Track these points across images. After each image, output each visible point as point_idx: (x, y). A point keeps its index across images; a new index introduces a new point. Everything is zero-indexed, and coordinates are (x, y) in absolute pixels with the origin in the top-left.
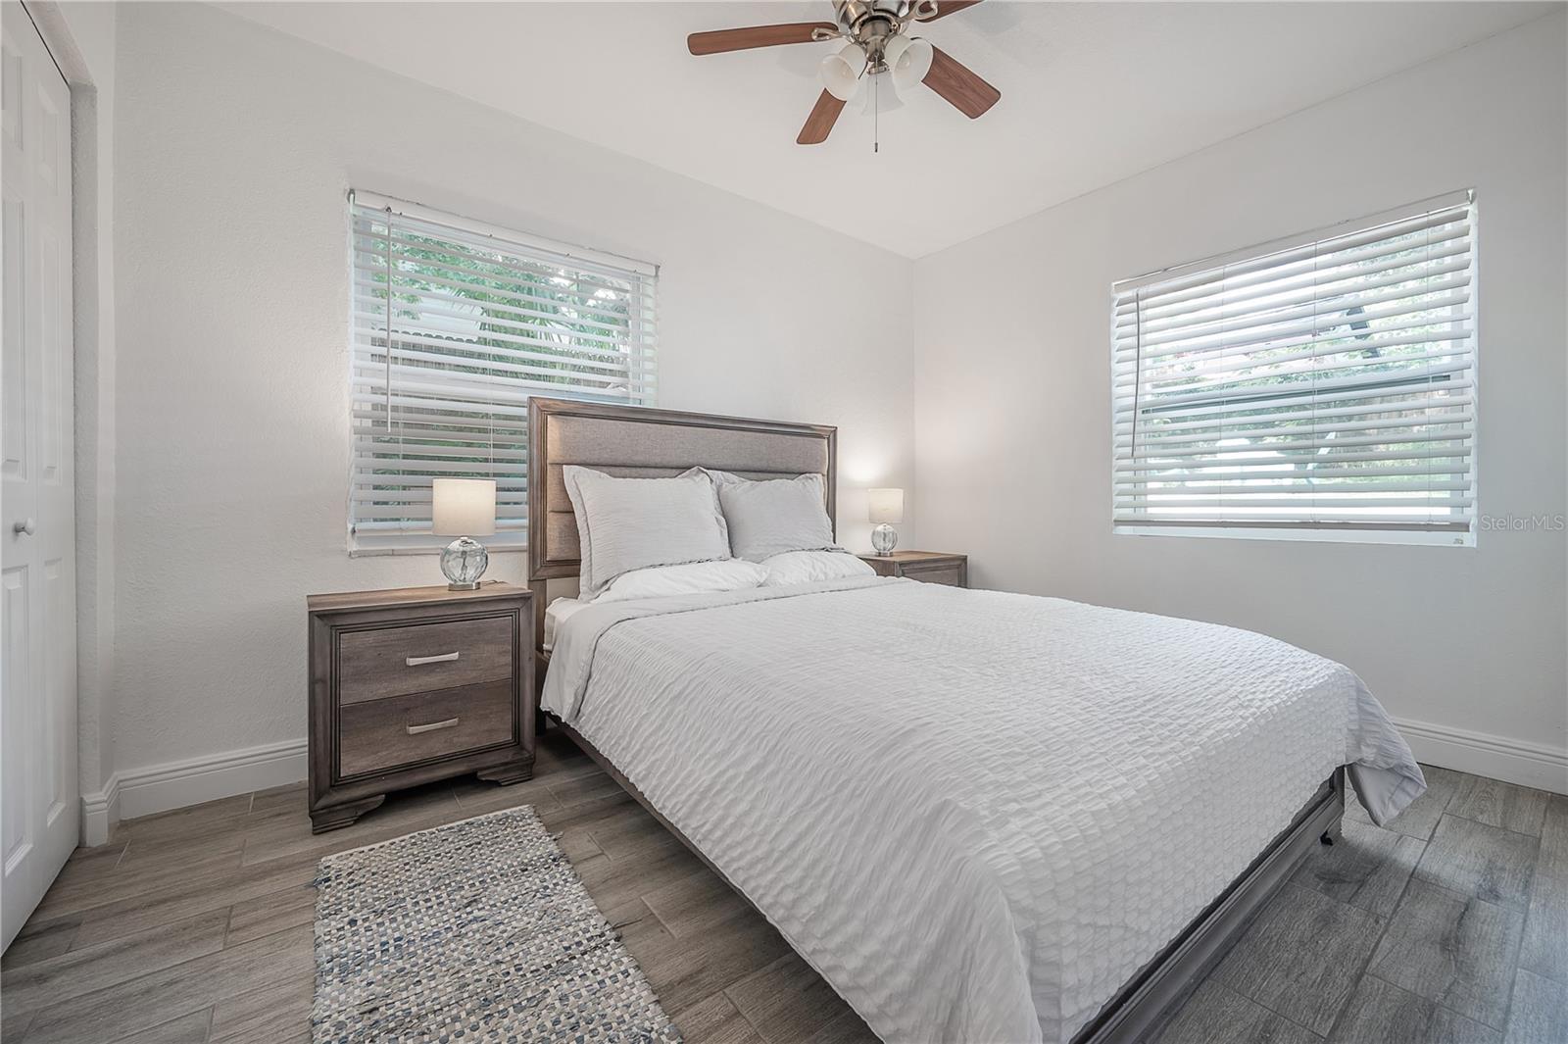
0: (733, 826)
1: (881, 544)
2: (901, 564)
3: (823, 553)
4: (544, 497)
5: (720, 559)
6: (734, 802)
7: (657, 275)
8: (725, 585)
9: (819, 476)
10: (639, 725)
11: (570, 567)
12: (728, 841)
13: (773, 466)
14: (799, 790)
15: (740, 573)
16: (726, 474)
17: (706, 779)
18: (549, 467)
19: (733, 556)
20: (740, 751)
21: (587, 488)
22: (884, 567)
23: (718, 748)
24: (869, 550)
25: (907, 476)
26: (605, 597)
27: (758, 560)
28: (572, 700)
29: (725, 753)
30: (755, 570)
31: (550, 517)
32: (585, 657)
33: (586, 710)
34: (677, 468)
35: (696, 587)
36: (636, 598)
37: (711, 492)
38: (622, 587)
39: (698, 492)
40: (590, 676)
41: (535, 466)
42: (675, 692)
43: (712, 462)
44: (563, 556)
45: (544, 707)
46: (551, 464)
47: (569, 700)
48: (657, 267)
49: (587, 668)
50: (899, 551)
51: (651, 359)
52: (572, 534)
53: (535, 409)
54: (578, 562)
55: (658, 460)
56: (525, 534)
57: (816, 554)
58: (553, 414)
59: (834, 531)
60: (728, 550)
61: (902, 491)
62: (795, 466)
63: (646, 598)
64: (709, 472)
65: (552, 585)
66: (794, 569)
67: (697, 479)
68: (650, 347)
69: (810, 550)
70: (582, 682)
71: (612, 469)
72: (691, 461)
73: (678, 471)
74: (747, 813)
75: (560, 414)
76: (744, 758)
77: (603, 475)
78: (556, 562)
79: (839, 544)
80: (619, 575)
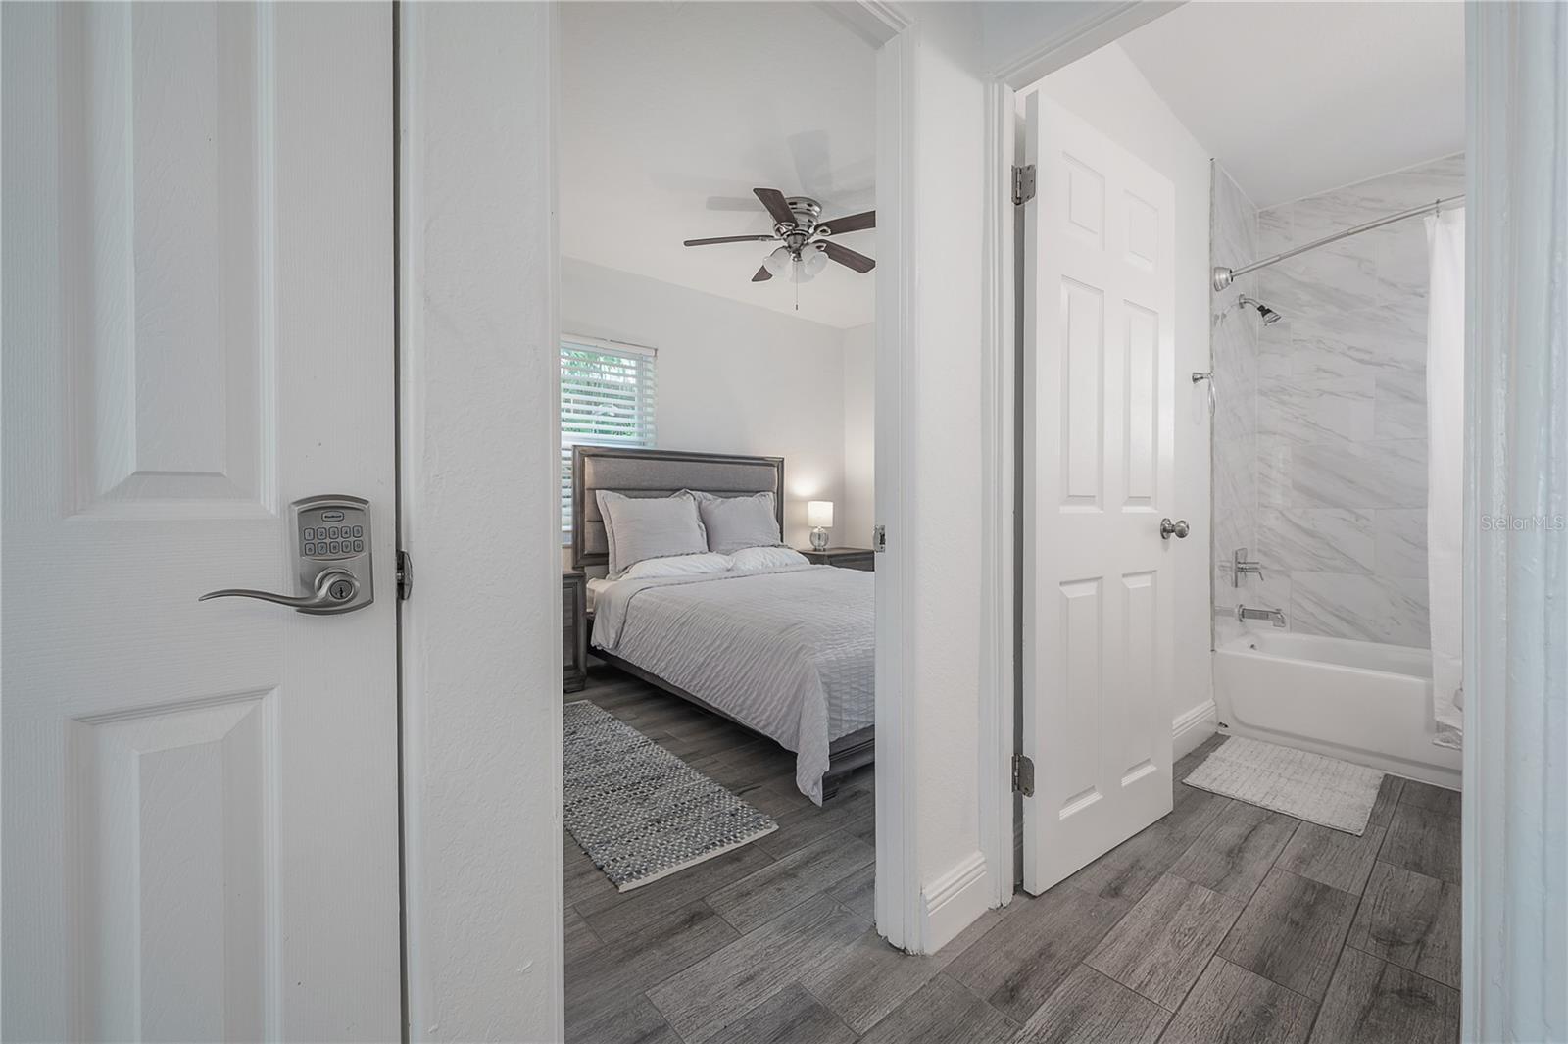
0: (715, 677)
1: (817, 543)
2: (830, 556)
3: (773, 548)
4: (583, 511)
5: (701, 552)
6: (716, 666)
7: (655, 355)
8: (704, 570)
9: (771, 494)
10: (661, 642)
11: (601, 558)
12: (713, 686)
13: (737, 487)
14: (747, 653)
15: (715, 561)
16: (704, 494)
17: (701, 659)
18: (586, 492)
19: (709, 550)
20: (718, 643)
21: (613, 507)
22: (816, 558)
23: (708, 643)
24: (808, 546)
25: (839, 494)
26: (626, 577)
27: (727, 553)
28: (614, 636)
29: (711, 645)
30: (725, 559)
31: (587, 524)
32: (622, 611)
33: (623, 642)
34: (671, 490)
35: (684, 570)
36: (648, 577)
37: (694, 507)
38: (636, 570)
39: (685, 507)
40: (625, 622)
41: (578, 490)
42: (683, 621)
43: (694, 486)
44: (597, 551)
45: (593, 644)
46: (588, 489)
47: (613, 636)
48: (656, 350)
49: (623, 617)
50: (830, 547)
51: (651, 414)
52: (602, 536)
53: (577, 453)
54: (608, 554)
55: (656, 485)
56: (570, 536)
57: (768, 549)
58: (588, 456)
59: (781, 533)
60: (706, 547)
61: (831, 504)
62: (752, 487)
63: (654, 577)
64: (693, 493)
65: (588, 570)
66: (752, 559)
67: (685, 498)
68: (650, 405)
69: (763, 546)
70: (621, 625)
71: (627, 492)
72: (680, 485)
73: (671, 493)
74: (721, 670)
75: (594, 455)
76: (719, 646)
77: (622, 496)
78: (591, 555)
79: (785, 543)
80: (635, 563)
